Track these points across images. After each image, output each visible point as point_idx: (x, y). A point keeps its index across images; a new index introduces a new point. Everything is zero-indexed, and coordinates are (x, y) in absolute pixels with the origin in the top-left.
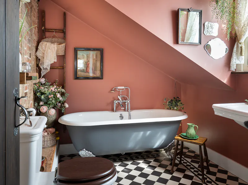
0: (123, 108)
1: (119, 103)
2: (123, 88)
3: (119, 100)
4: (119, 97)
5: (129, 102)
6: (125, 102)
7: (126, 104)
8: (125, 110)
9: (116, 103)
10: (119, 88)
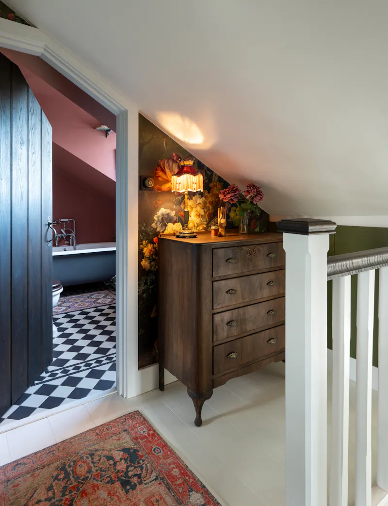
0: (68, 242)
1: (62, 237)
2: (67, 220)
3: (62, 233)
4: (62, 230)
5: (74, 235)
6: (70, 236)
7: (71, 237)
8: (69, 245)
9: (59, 237)
10: (62, 220)
